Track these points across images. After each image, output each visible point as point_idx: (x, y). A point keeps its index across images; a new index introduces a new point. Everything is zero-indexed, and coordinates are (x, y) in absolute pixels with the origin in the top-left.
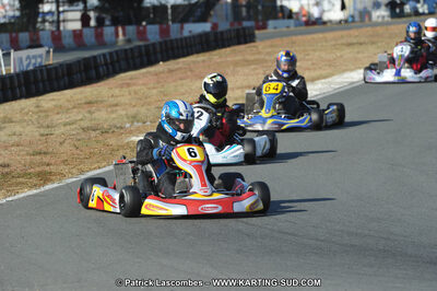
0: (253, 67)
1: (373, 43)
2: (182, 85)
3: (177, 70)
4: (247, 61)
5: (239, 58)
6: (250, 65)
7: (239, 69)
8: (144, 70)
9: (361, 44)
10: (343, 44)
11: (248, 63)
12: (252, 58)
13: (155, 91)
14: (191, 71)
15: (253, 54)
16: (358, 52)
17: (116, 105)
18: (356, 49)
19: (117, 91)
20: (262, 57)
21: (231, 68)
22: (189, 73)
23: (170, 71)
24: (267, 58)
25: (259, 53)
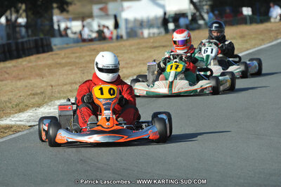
0: (67, 68)
2: (6, 85)
4: (60, 64)
5: (50, 62)
6: (64, 67)
7: (55, 70)
9: (164, 46)
10: (146, 47)
12: (64, 61)
14: (8, 74)
15: (63, 58)
20: (73, 60)
21: (47, 70)
22: (7, 76)
24: (77, 61)
25: (68, 57)
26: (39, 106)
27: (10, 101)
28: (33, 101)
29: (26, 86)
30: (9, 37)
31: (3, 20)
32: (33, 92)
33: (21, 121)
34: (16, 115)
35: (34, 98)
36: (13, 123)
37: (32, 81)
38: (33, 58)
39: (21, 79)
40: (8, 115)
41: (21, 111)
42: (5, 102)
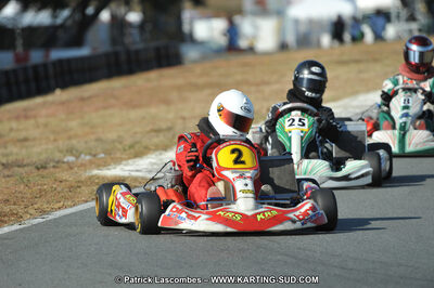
1: (376, 60)
2: (112, 115)
3: (90, 98)
5: (180, 81)
8: (39, 100)
9: (357, 61)
11: (197, 87)
12: (201, 81)
13: (74, 124)
16: (360, 72)
17: (26, 140)
18: (354, 68)
19: (14, 125)
22: (112, 101)
23: (82, 99)
26: (166, 148)
27: (120, 140)
28: (156, 140)
29: (144, 118)
30: (114, 41)
31: (105, 16)
32: (156, 127)
33: (137, 171)
34: (130, 161)
35: (157, 136)
36: (126, 174)
37: (153, 110)
38: (153, 75)
39: (134, 107)
40: (118, 161)
41: (139, 155)
42: (113, 141)
